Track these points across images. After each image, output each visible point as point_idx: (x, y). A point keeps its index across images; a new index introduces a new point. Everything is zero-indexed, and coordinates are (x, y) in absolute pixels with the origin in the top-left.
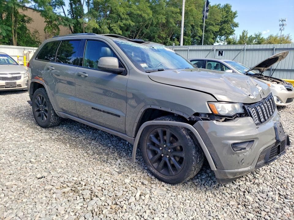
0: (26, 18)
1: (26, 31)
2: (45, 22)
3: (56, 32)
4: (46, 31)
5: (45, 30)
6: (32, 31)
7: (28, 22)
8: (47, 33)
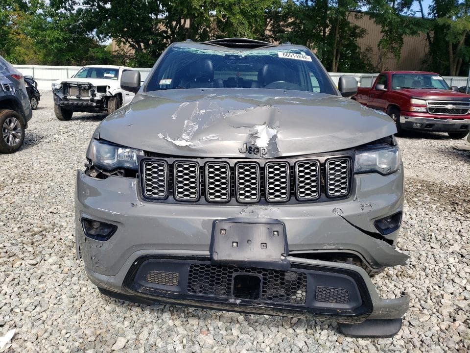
0: (357, 31)
1: (356, 49)
2: (382, 32)
3: (396, 46)
4: (381, 46)
5: (379, 45)
6: (363, 49)
7: (360, 36)
8: (381, 51)
